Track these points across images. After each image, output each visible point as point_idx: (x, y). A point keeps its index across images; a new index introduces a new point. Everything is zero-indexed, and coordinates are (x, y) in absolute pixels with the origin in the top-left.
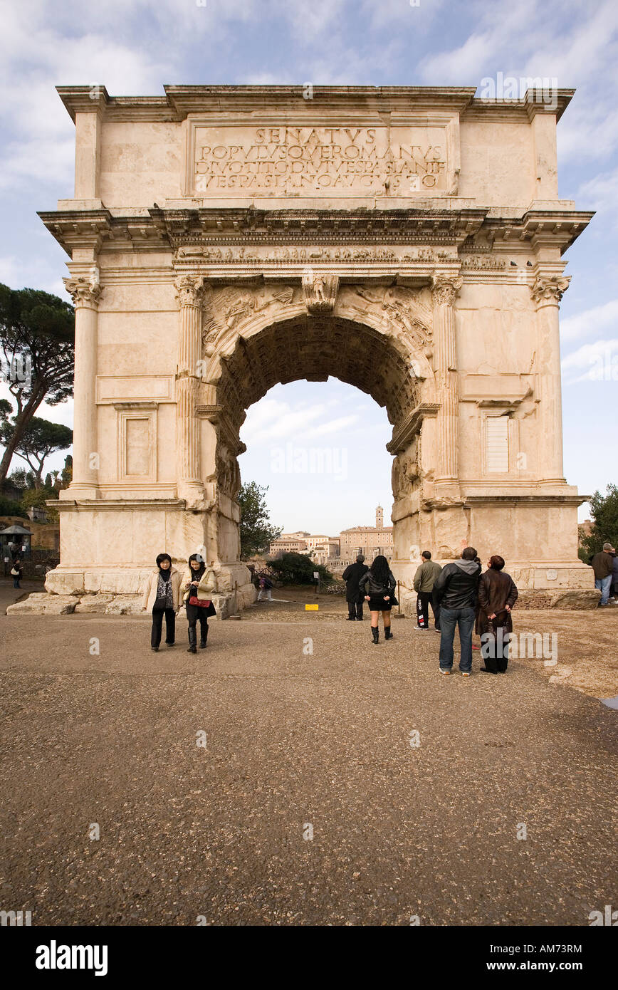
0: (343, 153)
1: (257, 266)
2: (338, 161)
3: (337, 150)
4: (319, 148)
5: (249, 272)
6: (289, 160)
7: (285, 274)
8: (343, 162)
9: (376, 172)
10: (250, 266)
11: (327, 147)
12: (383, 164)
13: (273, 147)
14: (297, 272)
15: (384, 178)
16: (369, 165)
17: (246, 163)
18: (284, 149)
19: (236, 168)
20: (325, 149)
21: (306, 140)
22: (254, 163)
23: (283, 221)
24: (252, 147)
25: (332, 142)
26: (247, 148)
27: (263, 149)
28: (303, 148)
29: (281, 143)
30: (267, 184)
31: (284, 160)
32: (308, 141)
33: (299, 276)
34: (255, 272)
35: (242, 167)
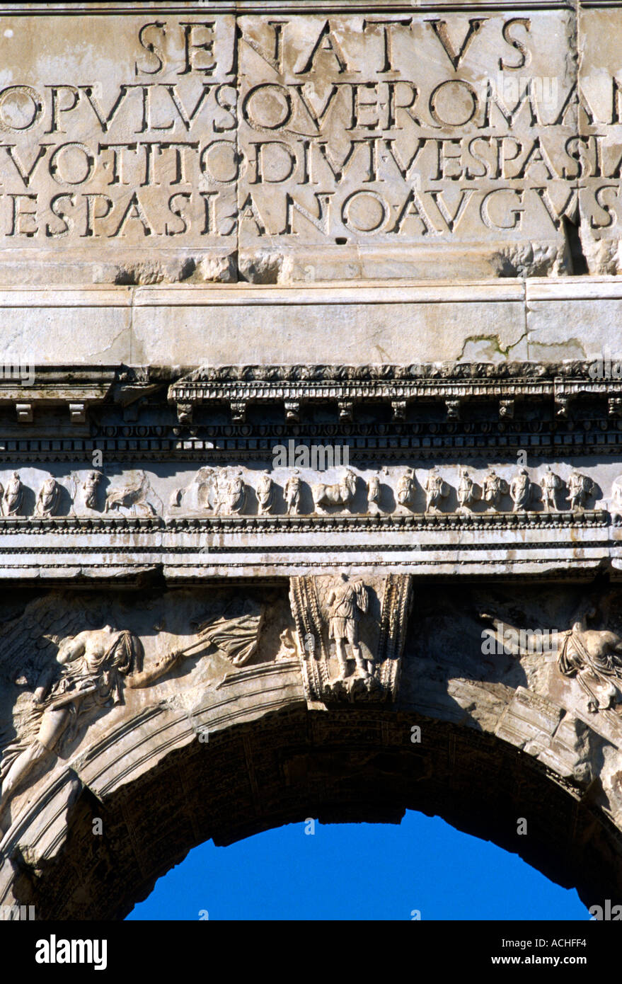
0: (421, 108)
1: (144, 540)
2: (406, 138)
3: (402, 95)
4: (346, 93)
5: (115, 558)
6: (246, 137)
7: (235, 567)
8: (422, 142)
9: (535, 174)
10: (119, 541)
11: (370, 85)
12: (553, 139)
13: (190, 89)
14: (274, 557)
15: (557, 195)
16: (508, 150)
17: (103, 147)
18: (227, 95)
19: (70, 166)
20: (364, 95)
21: (299, 65)
22: (132, 147)
23: (228, 402)
24: (123, 89)
25: (387, 67)
26: (103, 95)
27: (157, 96)
28: (293, 92)
29: (219, 75)
30: (174, 225)
31: (229, 135)
32: (309, 66)
33: (282, 571)
34: (138, 558)
35: (90, 161)
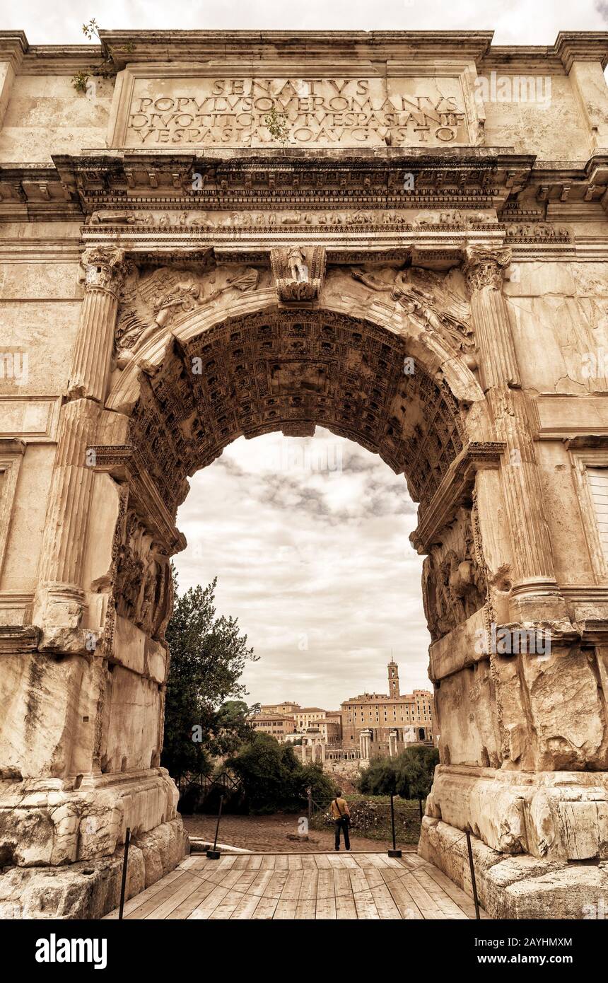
0: (327, 105)
1: (205, 236)
2: (320, 114)
3: (318, 101)
4: (296, 101)
5: (192, 244)
6: (256, 112)
7: (245, 247)
8: (327, 115)
9: (372, 125)
10: (195, 236)
11: (306, 98)
12: (379, 115)
13: (236, 98)
14: (264, 244)
15: (383, 131)
16: (362, 117)
17: (197, 116)
18: (249, 101)
19: (184, 121)
20: (304, 101)
21: (277, 92)
22: (209, 115)
24: (208, 99)
25: (313, 94)
26: (200, 101)
27: (221, 101)
28: (275, 100)
29: (245, 95)
31: (249, 112)
32: (281, 93)
33: (267, 249)
34: (202, 244)
35: (192, 120)
